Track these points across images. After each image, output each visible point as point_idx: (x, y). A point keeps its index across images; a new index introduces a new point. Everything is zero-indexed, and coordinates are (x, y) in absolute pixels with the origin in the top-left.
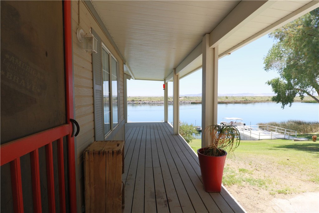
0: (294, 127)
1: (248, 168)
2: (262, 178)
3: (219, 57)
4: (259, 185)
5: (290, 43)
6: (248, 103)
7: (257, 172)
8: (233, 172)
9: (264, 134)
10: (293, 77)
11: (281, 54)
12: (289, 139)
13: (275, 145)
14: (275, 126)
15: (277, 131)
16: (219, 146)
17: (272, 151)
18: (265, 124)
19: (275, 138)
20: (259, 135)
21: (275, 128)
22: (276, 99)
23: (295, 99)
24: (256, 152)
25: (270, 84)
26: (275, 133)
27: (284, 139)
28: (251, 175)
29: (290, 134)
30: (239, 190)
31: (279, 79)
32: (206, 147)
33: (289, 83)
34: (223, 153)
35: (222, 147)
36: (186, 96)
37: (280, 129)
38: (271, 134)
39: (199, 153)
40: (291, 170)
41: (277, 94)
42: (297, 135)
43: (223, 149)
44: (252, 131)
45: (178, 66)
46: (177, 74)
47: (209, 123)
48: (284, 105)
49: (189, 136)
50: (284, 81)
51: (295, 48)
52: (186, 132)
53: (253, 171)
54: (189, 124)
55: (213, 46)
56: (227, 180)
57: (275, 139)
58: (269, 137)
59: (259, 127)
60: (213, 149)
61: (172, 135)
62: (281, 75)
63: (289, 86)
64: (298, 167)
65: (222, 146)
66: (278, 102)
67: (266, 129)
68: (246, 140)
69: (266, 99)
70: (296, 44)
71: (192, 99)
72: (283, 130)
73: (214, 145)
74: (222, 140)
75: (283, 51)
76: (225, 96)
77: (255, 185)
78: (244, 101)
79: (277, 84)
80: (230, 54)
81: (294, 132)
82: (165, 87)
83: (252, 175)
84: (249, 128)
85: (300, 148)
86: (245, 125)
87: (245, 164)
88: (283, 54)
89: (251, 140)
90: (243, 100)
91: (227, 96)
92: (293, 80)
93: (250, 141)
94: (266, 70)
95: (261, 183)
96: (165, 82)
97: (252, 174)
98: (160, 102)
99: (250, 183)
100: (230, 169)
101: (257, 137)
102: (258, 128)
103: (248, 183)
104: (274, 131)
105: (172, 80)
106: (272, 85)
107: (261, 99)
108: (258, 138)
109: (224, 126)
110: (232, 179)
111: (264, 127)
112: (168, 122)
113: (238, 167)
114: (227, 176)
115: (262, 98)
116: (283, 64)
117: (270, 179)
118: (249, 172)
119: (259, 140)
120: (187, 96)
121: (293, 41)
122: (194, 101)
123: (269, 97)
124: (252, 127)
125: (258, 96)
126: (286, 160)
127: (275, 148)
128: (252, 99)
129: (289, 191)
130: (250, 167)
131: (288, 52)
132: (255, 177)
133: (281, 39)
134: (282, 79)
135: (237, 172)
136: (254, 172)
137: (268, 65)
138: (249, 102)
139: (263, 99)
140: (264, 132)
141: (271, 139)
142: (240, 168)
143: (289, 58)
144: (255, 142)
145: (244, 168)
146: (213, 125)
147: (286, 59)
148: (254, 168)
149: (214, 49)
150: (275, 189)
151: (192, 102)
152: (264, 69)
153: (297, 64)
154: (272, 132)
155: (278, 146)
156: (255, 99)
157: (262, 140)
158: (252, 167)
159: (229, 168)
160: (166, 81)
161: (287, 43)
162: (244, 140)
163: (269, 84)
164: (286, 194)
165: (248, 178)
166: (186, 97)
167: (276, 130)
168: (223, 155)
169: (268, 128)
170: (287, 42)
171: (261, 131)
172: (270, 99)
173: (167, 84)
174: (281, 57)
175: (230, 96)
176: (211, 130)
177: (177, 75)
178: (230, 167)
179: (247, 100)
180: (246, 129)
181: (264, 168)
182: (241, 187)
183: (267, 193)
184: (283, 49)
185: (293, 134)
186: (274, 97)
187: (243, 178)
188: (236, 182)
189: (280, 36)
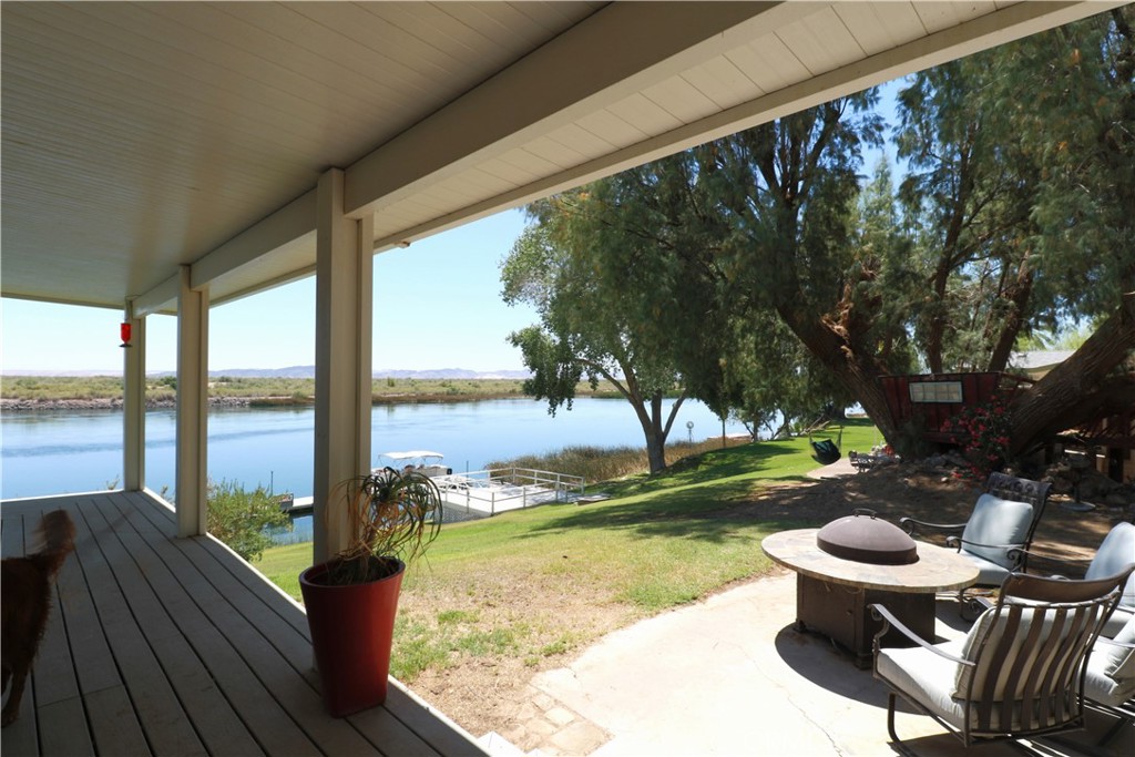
0: (577, 467)
1: (467, 606)
2: (505, 625)
3: (375, 248)
4: (497, 649)
5: (563, 235)
6: (458, 401)
7: (492, 611)
8: (422, 631)
9: (505, 496)
10: (571, 328)
11: (544, 259)
12: (566, 503)
13: (535, 524)
14: (532, 468)
15: (538, 482)
16: (377, 548)
17: (526, 542)
18: (507, 466)
19: (533, 503)
20: (493, 502)
21: (532, 474)
22: (534, 390)
23: (578, 387)
24: (484, 551)
25: (516, 344)
26: (533, 489)
27: (556, 503)
28: (473, 625)
29: (568, 487)
30: (440, 682)
31: (539, 330)
32: (331, 557)
33: (564, 345)
34: (394, 567)
35: (389, 548)
36: (226, 375)
37: (545, 476)
38: (522, 494)
39: (306, 582)
40: (572, 584)
41: (534, 374)
42: (586, 488)
43: (392, 554)
44: (473, 491)
45: (202, 257)
46: (197, 288)
47: (340, 473)
48: (553, 405)
49: (248, 536)
50: (553, 338)
51: (575, 248)
52: (235, 523)
53: (479, 612)
54: (250, 489)
55: (356, 214)
56: (402, 661)
57: (533, 507)
58: (518, 503)
59: (493, 475)
60: (357, 561)
61: (173, 541)
62: (544, 318)
63: (564, 353)
64: (588, 571)
65: (389, 544)
66: (538, 399)
67: (510, 481)
68: (456, 521)
69: (509, 389)
70: (576, 240)
71: (254, 390)
72: (553, 478)
73: (364, 544)
74: (387, 525)
75: (547, 252)
76: (386, 377)
77: (486, 650)
78: (448, 394)
79: (535, 344)
80: (408, 244)
81: (579, 480)
82: (132, 335)
83: (476, 625)
84: (464, 480)
85: (590, 521)
86: (449, 472)
87: (455, 596)
88: (550, 260)
89: (469, 519)
90: (445, 390)
91: (392, 377)
92: (571, 336)
93: (468, 523)
94: (506, 300)
95: (503, 640)
96: (130, 314)
97: (477, 621)
98: (88, 403)
99: (473, 650)
100: (410, 624)
101: (487, 508)
102: (487, 480)
103: (467, 652)
104: (531, 482)
105: (175, 309)
106: (522, 346)
107: (496, 389)
108: (490, 511)
109: (394, 475)
110: (417, 653)
111: (503, 473)
112: (147, 490)
113: (437, 610)
114: (401, 649)
115: (497, 385)
116: (549, 289)
117: (525, 622)
118: (469, 617)
119: (492, 515)
120: (232, 376)
121: (569, 231)
122: (264, 394)
123: (517, 382)
124: (472, 476)
125: (486, 380)
126: (561, 559)
127: (535, 533)
128: (471, 388)
129: (571, 641)
130: (469, 603)
131: (558, 259)
132: (484, 629)
133: (541, 219)
134: (546, 332)
135: (434, 626)
136: (483, 613)
137: (513, 287)
138: (462, 397)
139: (501, 389)
140: (506, 489)
141: (525, 508)
142: (442, 611)
143: (563, 276)
144: (481, 524)
145: (452, 607)
146: (356, 478)
147: (554, 276)
148: (482, 601)
149: (359, 222)
150: (537, 648)
151: (254, 398)
152: (503, 297)
153: (580, 293)
154: (526, 486)
155: (541, 524)
156: (477, 389)
157: (499, 513)
158: (475, 602)
159: (407, 621)
160: (139, 312)
161: (557, 234)
162: (449, 522)
163: (515, 341)
164: (564, 651)
165: (466, 636)
166: (227, 380)
167: (536, 479)
168: (392, 573)
169: (515, 476)
170: (558, 230)
171: (496, 488)
172: (519, 388)
173: (141, 323)
174: (544, 268)
175: (404, 377)
176: (351, 497)
177: (200, 293)
178: (411, 615)
179: (454, 392)
180: (454, 487)
181: (508, 594)
182: (447, 672)
183: (515, 664)
184: (549, 248)
185: (576, 486)
186: (527, 382)
187: (451, 641)
188: (433, 659)
189: (541, 211)
